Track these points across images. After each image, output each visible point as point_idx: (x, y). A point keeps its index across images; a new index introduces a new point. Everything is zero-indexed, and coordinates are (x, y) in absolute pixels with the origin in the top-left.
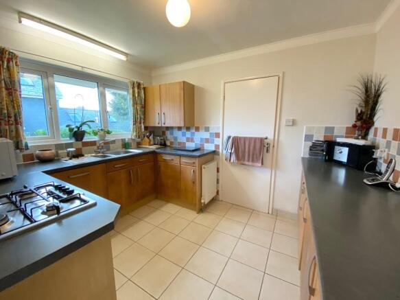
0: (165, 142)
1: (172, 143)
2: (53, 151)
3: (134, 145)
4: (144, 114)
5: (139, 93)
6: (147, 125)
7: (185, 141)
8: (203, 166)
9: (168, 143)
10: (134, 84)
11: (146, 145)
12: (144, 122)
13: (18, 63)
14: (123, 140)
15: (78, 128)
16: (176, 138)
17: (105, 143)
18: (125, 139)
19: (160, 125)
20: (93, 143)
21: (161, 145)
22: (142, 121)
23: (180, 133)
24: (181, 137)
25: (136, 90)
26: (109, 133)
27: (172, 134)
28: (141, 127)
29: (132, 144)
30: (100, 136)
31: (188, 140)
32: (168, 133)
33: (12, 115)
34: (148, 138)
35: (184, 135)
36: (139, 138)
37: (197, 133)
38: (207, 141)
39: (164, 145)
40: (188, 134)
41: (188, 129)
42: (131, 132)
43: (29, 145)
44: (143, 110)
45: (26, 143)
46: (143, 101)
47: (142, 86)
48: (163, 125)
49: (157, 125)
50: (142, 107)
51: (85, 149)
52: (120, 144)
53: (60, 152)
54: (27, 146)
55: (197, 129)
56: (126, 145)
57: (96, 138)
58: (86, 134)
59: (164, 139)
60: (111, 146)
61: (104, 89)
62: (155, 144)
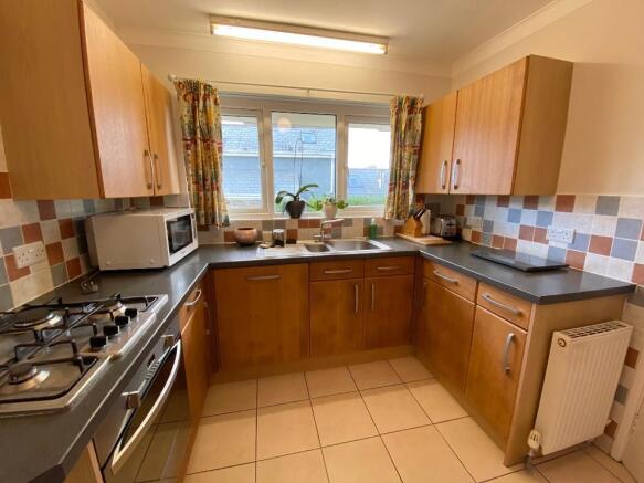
0: (459, 231)
1: (476, 235)
2: (255, 231)
3: (388, 232)
4: (418, 166)
5: (410, 122)
6: (421, 191)
7: (516, 236)
8: (557, 335)
9: (467, 235)
10: (400, 103)
11: (410, 233)
12: (415, 186)
13: (219, 101)
14: (367, 221)
15: (295, 197)
16: (488, 225)
17: (334, 224)
18: (370, 219)
19: (446, 192)
20: (315, 223)
21: (445, 238)
22: (411, 183)
23: (504, 212)
24: (504, 224)
25: (404, 116)
26: (342, 205)
27: (479, 213)
28: (406, 195)
29: (385, 230)
30: (327, 212)
31: (525, 233)
32: (470, 210)
33: (209, 177)
34: (418, 219)
35: (514, 217)
36: (398, 217)
37: (560, 216)
38: (602, 245)
39: (455, 238)
40: (529, 217)
41: (531, 201)
42: (383, 206)
43: (230, 219)
44: (416, 157)
45: (227, 217)
46: (418, 138)
47: (419, 106)
48: (453, 192)
49: (440, 191)
50: (415, 152)
51: (301, 231)
52: (360, 228)
53: (264, 232)
54: (227, 220)
55: (566, 203)
56: (372, 232)
57: (321, 215)
58: (306, 208)
59: (458, 224)
60: (345, 230)
61: (346, 124)
62: (432, 234)
